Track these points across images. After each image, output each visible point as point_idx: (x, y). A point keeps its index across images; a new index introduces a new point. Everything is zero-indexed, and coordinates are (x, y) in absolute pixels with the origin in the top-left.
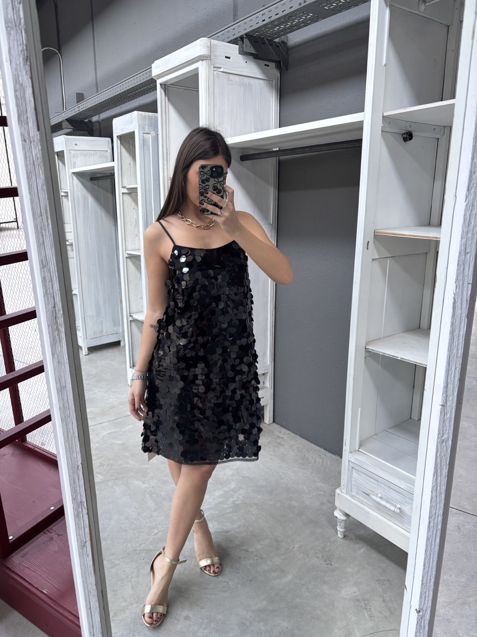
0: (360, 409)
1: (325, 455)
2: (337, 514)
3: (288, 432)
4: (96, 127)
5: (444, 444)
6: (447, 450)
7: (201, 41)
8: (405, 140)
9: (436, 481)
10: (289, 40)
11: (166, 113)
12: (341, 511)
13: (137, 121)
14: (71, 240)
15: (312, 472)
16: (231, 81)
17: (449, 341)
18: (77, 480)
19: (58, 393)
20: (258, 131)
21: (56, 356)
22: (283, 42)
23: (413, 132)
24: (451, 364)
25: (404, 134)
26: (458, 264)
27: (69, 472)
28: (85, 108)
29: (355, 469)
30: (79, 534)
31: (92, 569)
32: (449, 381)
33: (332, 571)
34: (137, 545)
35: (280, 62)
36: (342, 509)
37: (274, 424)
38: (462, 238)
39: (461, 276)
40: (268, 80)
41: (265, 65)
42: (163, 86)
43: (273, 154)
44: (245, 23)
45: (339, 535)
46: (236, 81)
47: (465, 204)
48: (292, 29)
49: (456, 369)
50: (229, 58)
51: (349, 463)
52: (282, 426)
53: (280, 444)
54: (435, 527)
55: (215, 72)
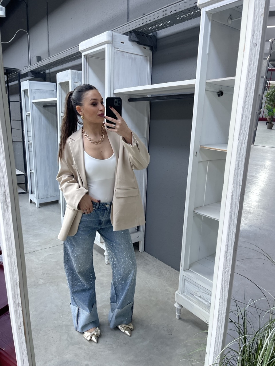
0: (190, 246)
1: (172, 271)
2: (176, 305)
3: (153, 257)
4: (48, 76)
5: (226, 273)
6: (228, 277)
7: (107, 33)
8: (219, 95)
9: (222, 294)
10: (158, 35)
11: (87, 72)
12: (178, 304)
13: (71, 75)
14: (31, 141)
15: (164, 281)
16: (124, 56)
17: (230, 216)
18: (16, 291)
19: (6, 241)
20: (139, 86)
21: (5, 220)
22: (154, 35)
23: (223, 92)
24: (230, 229)
25: (218, 92)
26: (234, 175)
27: (11, 286)
28: (41, 66)
29: (186, 280)
30: (17, 322)
31: (24, 341)
32: (229, 238)
33: (172, 339)
34: (61, 322)
35: (152, 47)
36: (179, 303)
37: (145, 252)
38: (236, 160)
39: (236, 181)
40: (145, 56)
41: (144, 48)
42: (86, 57)
43: (147, 99)
44: (132, 24)
45: (177, 317)
46: (127, 56)
47: (238, 142)
48: (159, 29)
49: (233, 232)
50: (123, 43)
51: (183, 276)
52: (149, 254)
53: (147, 264)
54: (222, 320)
55: (115, 51)
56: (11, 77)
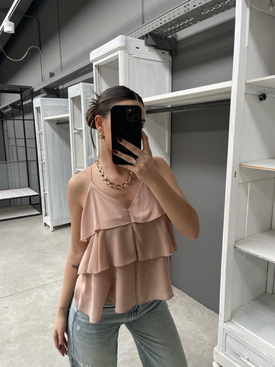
1: (205, 310)
2: (214, 364)
3: (179, 291)
4: (61, 92)
7: (120, 37)
8: (261, 99)
10: (177, 36)
11: (99, 84)
13: (82, 89)
14: (44, 160)
16: (140, 63)
20: (157, 95)
22: (174, 38)
23: (266, 94)
25: (260, 95)
29: (228, 335)
35: (172, 51)
36: (218, 362)
40: (164, 62)
41: (162, 53)
42: (97, 67)
43: (167, 109)
44: (149, 26)
46: (143, 63)
48: (180, 29)
50: (139, 48)
51: (223, 330)
52: (175, 286)
55: (130, 57)
56: (24, 96)
